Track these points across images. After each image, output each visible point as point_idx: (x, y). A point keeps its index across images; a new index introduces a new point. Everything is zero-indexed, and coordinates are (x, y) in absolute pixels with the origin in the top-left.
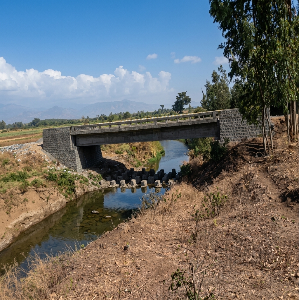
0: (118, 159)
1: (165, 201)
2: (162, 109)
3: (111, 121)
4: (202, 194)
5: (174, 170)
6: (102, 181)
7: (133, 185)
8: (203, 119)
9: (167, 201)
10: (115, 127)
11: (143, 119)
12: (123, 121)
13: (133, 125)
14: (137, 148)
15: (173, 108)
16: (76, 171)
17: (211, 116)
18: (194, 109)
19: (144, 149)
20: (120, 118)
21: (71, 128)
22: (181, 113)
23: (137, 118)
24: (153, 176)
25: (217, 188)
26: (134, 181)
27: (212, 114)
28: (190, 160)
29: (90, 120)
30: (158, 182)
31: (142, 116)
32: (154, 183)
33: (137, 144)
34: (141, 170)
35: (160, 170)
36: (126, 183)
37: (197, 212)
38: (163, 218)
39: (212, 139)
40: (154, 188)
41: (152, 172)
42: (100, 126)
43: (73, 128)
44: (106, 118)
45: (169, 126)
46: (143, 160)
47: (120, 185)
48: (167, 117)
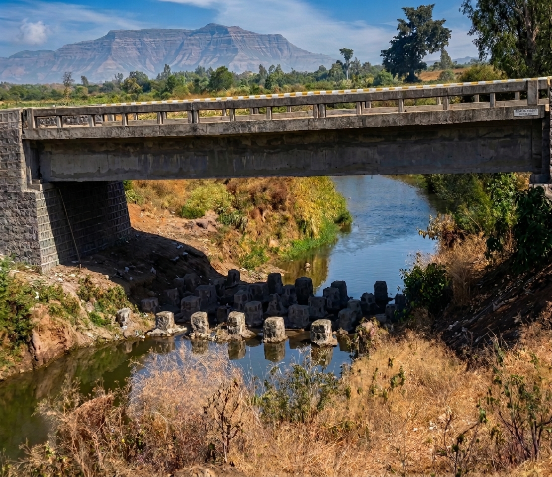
0: (186, 236)
1: (347, 394)
2: (344, 62)
3: (166, 98)
4: (479, 379)
5: (381, 287)
6: (127, 312)
7: (236, 331)
8: (492, 105)
9: (354, 394)
10: (178, 121)
11: (276, 96)
12: (208, 100)
13: (242, 115)
14: (253, 200)
15: (385, 62)
16: (38, 271)
17: (518, 95)
18: (457, 68)
19: (277, 203)
20: (197, 89)
21: (24, 115)
22: (411, 80)
23: (255, 91)
24: (306, 303)
25: (535, 361)
26: (239, 317)
27: (522, 88)
28: (442, 252)
29: (92, 89)
30: (322, 327)
31: (275, 86)
32: (308, 328)
33: (254, 183)
34: (264, 278)
35: (333, 285)
36: (212, 324)
37: (460, 439)
38: (338, 455)
39: (523, 180)
40: (309, 348)
41: (303, 288)
42: (125, 112)
43: (31, 117)
44: (147, 87)
45: (368, 125)
46: (273, 243)
47: (191, 330)
48: (361, 91)
